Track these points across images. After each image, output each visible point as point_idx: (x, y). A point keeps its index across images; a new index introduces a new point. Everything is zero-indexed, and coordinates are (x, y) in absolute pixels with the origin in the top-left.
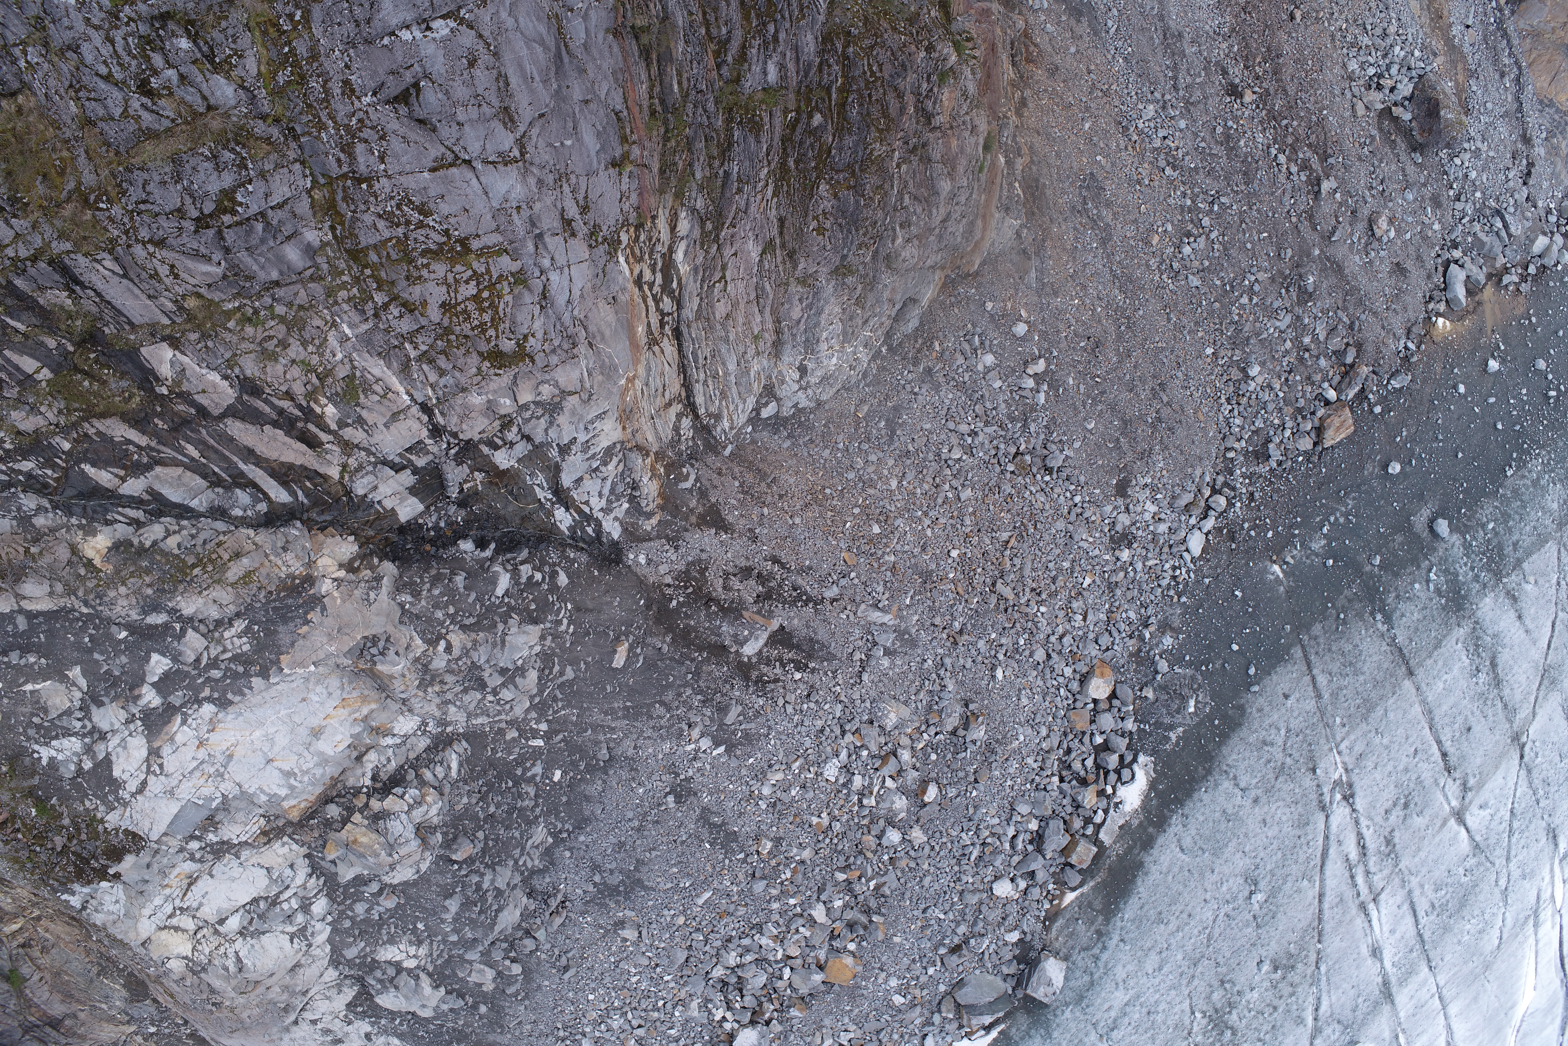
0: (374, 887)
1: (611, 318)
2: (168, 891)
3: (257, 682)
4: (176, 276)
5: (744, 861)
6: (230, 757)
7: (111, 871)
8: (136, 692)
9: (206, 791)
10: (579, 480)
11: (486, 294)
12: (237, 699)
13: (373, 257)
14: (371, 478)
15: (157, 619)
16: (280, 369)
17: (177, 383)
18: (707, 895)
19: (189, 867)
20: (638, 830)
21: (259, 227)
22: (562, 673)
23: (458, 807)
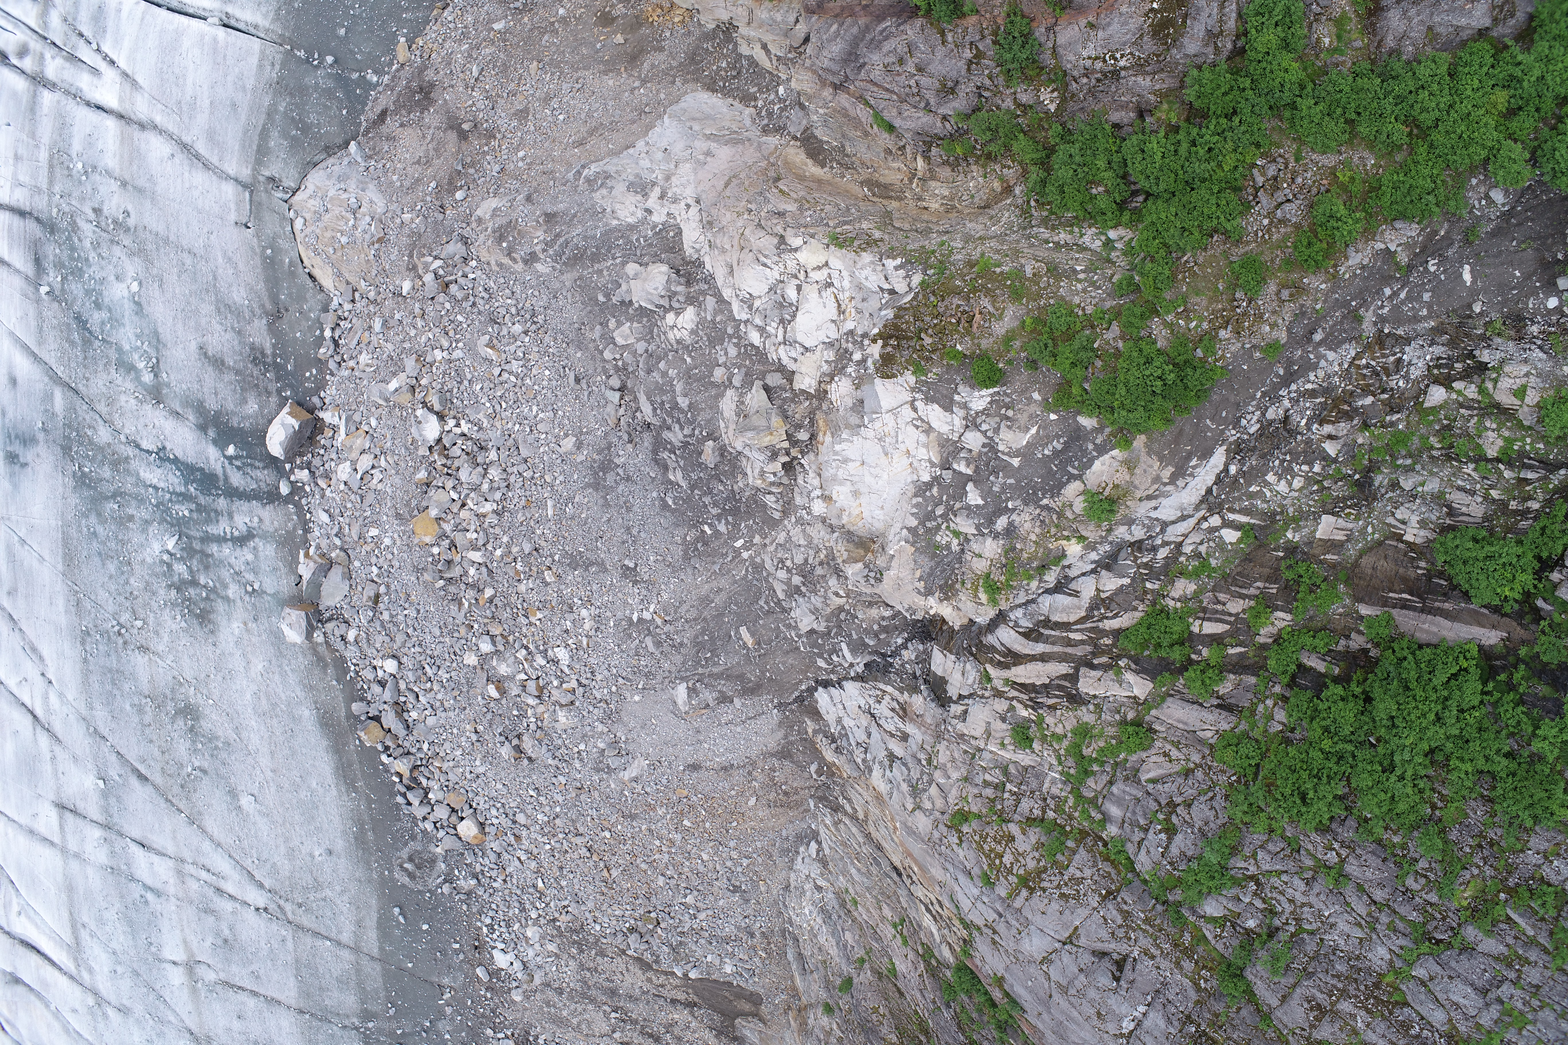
0: (737, 381)
1: (933, 871)
2: (847, 294)
3: (913, 523)
4: (1166, 755)
5: (551, 556)
6: (886, 454)
7: (880, 342)
8: (972, 466)
9: (878, 425)
10: (869, 735)
11: (997, 862)
12: (914, 501)
13: (1070, 844)
14: (970, 682)
15: (1001, 523)
16: (1068, 728)
17: (1119, 673)
18: (550, 512)
19: (850, 325)
20: (628, 529)
21: (1142, 822)
22: (766, 603)
23: (740, 476)
